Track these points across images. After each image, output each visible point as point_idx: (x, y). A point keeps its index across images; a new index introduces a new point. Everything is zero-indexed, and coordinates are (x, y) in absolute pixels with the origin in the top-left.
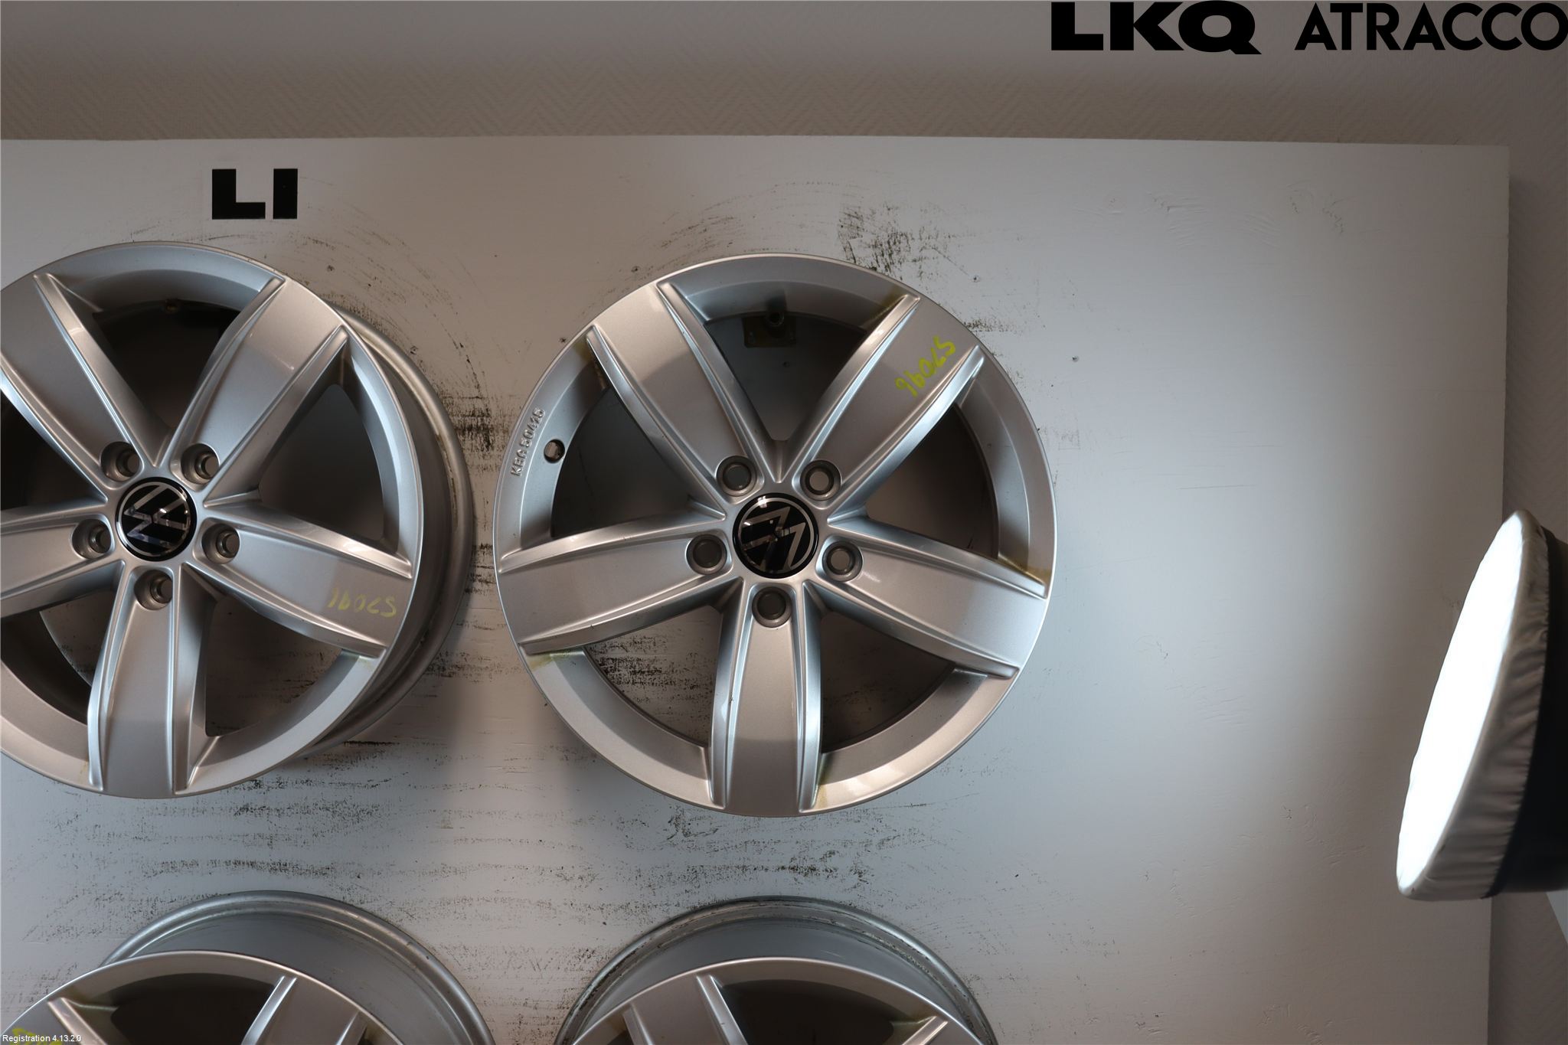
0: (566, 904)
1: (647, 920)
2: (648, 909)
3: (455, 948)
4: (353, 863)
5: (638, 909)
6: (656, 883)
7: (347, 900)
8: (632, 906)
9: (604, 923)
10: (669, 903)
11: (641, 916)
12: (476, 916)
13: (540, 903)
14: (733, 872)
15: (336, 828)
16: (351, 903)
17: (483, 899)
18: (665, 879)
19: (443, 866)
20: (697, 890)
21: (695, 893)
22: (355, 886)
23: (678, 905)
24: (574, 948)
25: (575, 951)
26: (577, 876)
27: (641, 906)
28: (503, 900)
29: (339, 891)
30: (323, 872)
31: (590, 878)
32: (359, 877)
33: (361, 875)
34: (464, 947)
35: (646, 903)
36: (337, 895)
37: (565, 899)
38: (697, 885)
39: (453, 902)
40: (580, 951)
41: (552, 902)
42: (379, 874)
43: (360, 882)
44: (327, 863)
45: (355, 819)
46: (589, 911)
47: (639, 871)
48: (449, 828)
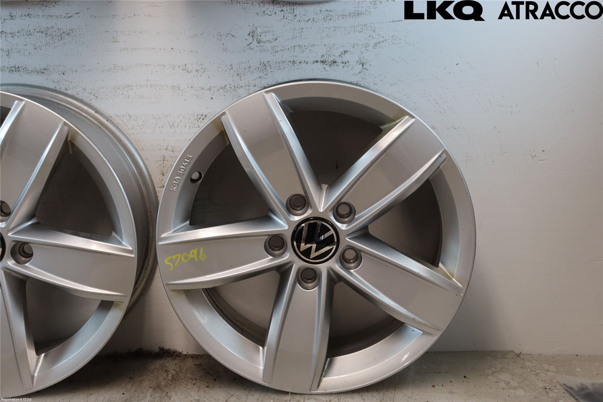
0: (188, 87)
1: (237, 96)
2: (237, 89)
3: (124, 116)
4: (60, 65)
5: (231, 89)
6: (242, 73)
7: (58, 88)
8: (228, 87)
9: (212, 98)
10: (250, 85)
11: (234, 93)
12: (135, 96)
13: (173, 87)
14: (287, 65)
15: (48, 44)
16: (60, 90)
17: (139, 85)
18: (247, 71)
19: (114, 66)
20: (266, 76)
21: (265, 78)
22: (62, 80)
23: (255, 86)
24: (194, 114)
25: (194, 116)
26: (194, 70)
27: (233, 87)
28: (151, 86)
29: (52, 83)
30: (42, 71)
31: (202, 71)
32: (64, 74)
33: (65, 73)
34: (129, 115)
35: (236, 85)
36: (51, 85)
37: (188, 84)
38: (266, 73)
39: (121, 88)
40: (198, 115)
41: (180, 86)
42: (76, 72)
43: (65, 77)
44: (44, 66)
45: (59, 38)
46: (202, 91)
47: (231, 65)
48: (116, 42)
